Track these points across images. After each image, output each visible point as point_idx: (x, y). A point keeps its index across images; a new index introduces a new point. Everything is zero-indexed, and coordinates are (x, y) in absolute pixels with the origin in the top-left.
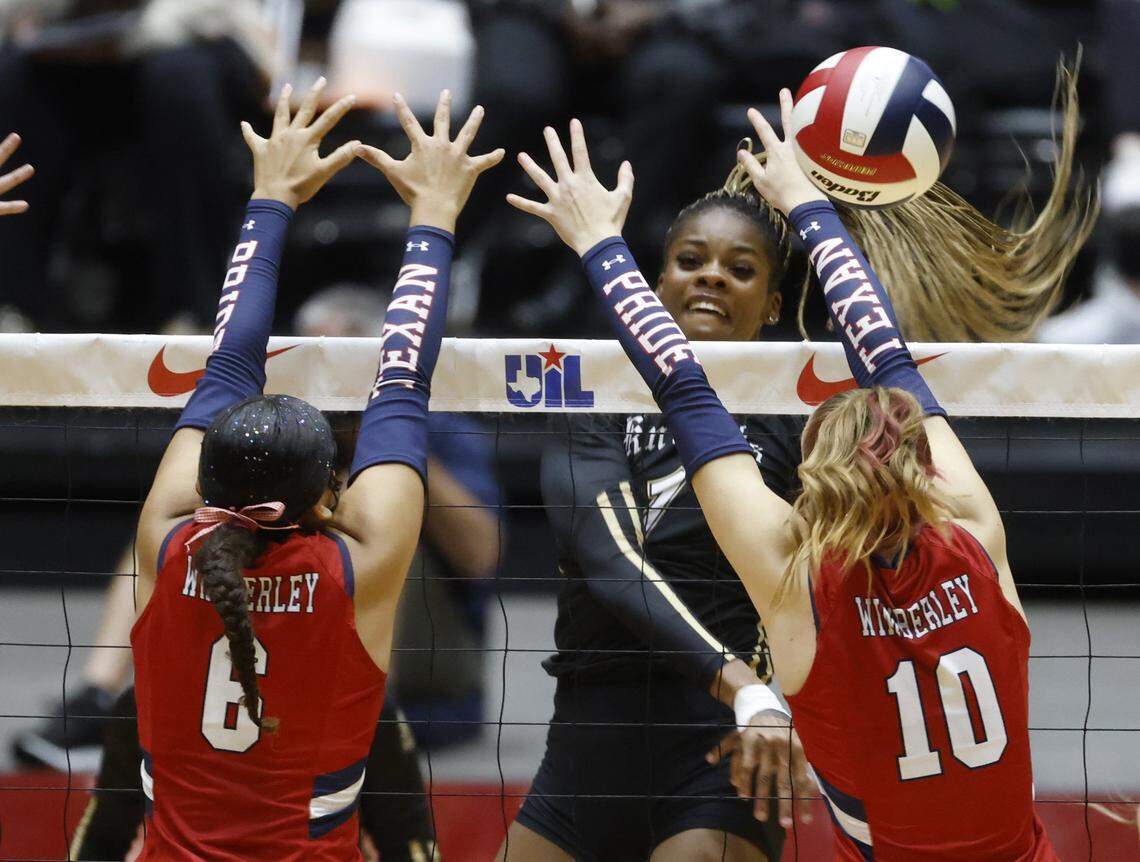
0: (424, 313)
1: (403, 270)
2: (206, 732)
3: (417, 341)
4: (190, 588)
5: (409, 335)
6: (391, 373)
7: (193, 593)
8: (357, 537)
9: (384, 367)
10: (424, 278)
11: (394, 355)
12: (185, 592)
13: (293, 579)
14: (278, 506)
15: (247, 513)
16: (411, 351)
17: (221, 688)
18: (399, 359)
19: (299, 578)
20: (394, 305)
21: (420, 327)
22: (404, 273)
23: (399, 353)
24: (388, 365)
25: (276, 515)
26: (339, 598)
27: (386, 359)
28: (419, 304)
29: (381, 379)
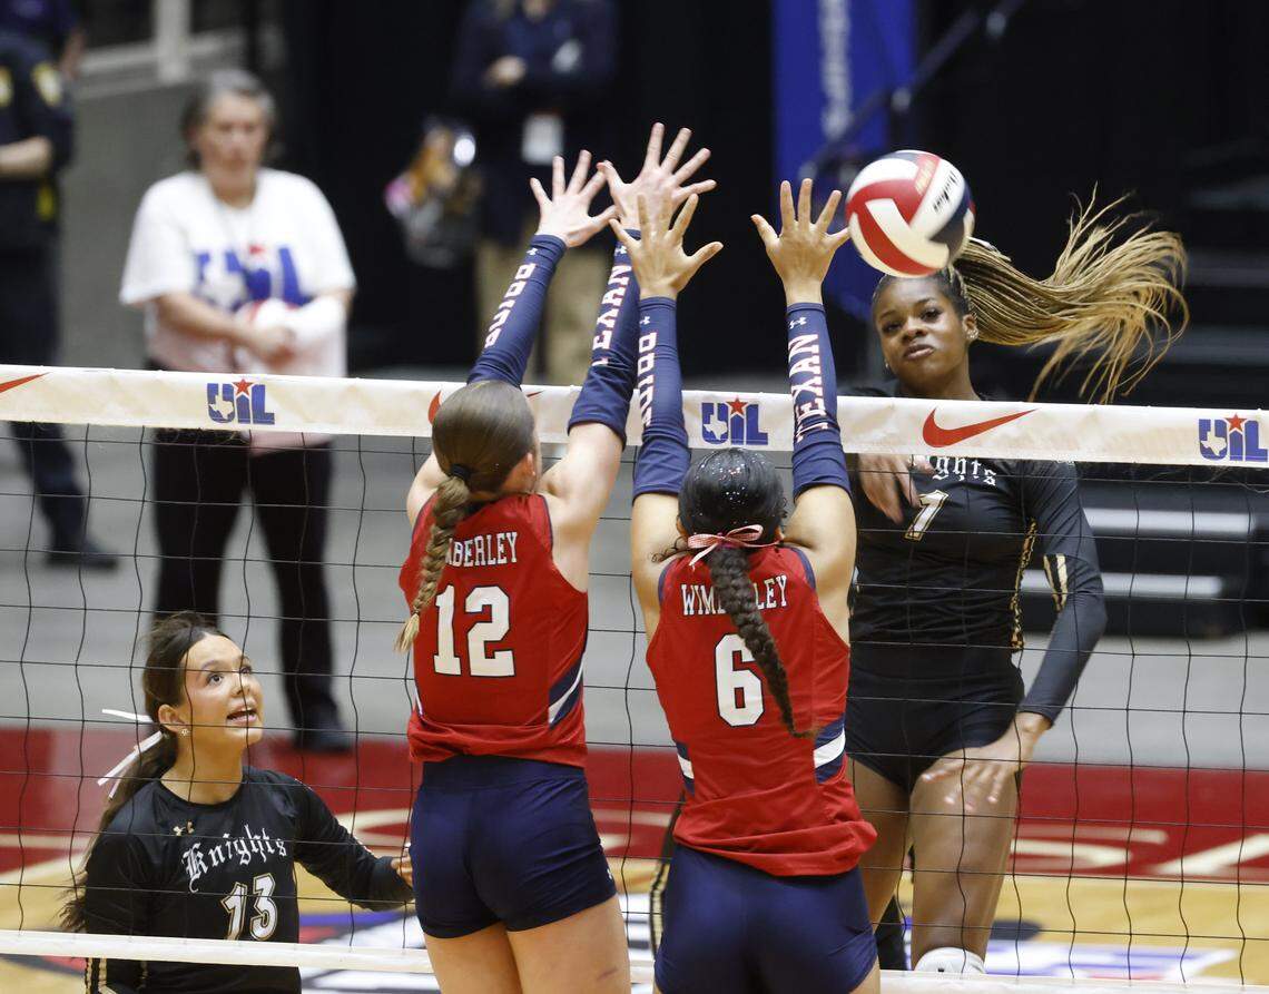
0: (817, 370)
1: (790, 344)
2: (723, 714)
3: (819, 391)
4: (689, 609)
5: (812, 389)
6: (807, 422)
7: (692, 612)
8: (809, 546)
9: (800, 419)
10: (809, 344)
11: (806, 407)
12: (686, 613)
13: (767, 582)
14: (758, 527)
15: (732, 535)
16: (817, 400)
17: (728, 680)
18: (811, 409)
19: (772, 581)
20: (793, 371)
21: (818, 380)
22: (792, 346)
23: (809, 405)
24: (804, 416)
25: (756, 536)
26: (804, 591)
27: (801, 413)
28: (811, 365)
29: (801, 427)
